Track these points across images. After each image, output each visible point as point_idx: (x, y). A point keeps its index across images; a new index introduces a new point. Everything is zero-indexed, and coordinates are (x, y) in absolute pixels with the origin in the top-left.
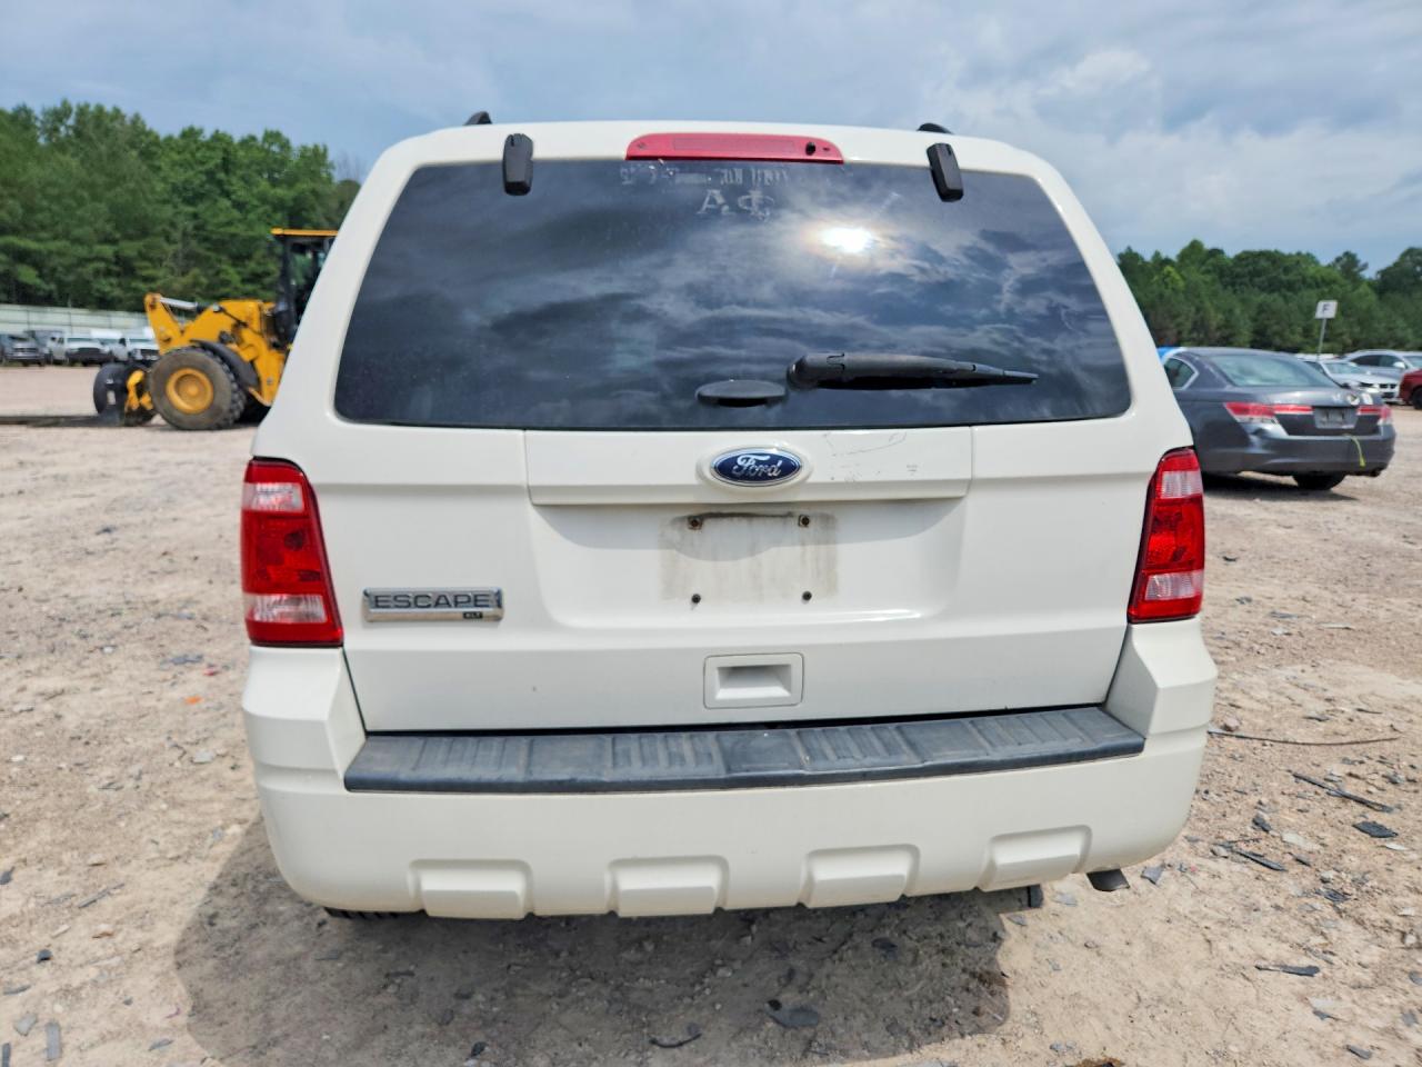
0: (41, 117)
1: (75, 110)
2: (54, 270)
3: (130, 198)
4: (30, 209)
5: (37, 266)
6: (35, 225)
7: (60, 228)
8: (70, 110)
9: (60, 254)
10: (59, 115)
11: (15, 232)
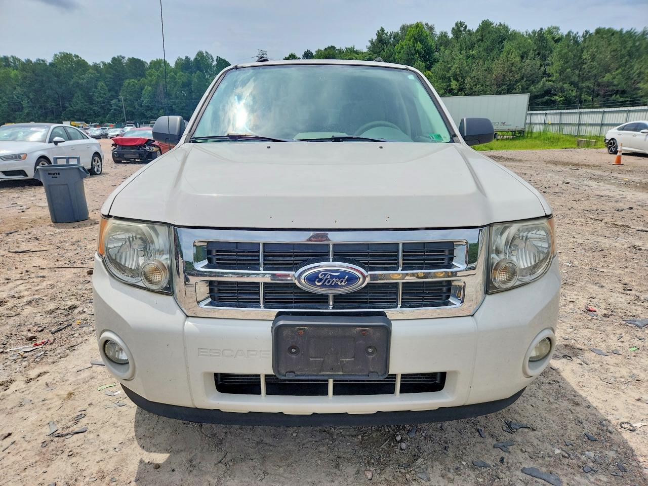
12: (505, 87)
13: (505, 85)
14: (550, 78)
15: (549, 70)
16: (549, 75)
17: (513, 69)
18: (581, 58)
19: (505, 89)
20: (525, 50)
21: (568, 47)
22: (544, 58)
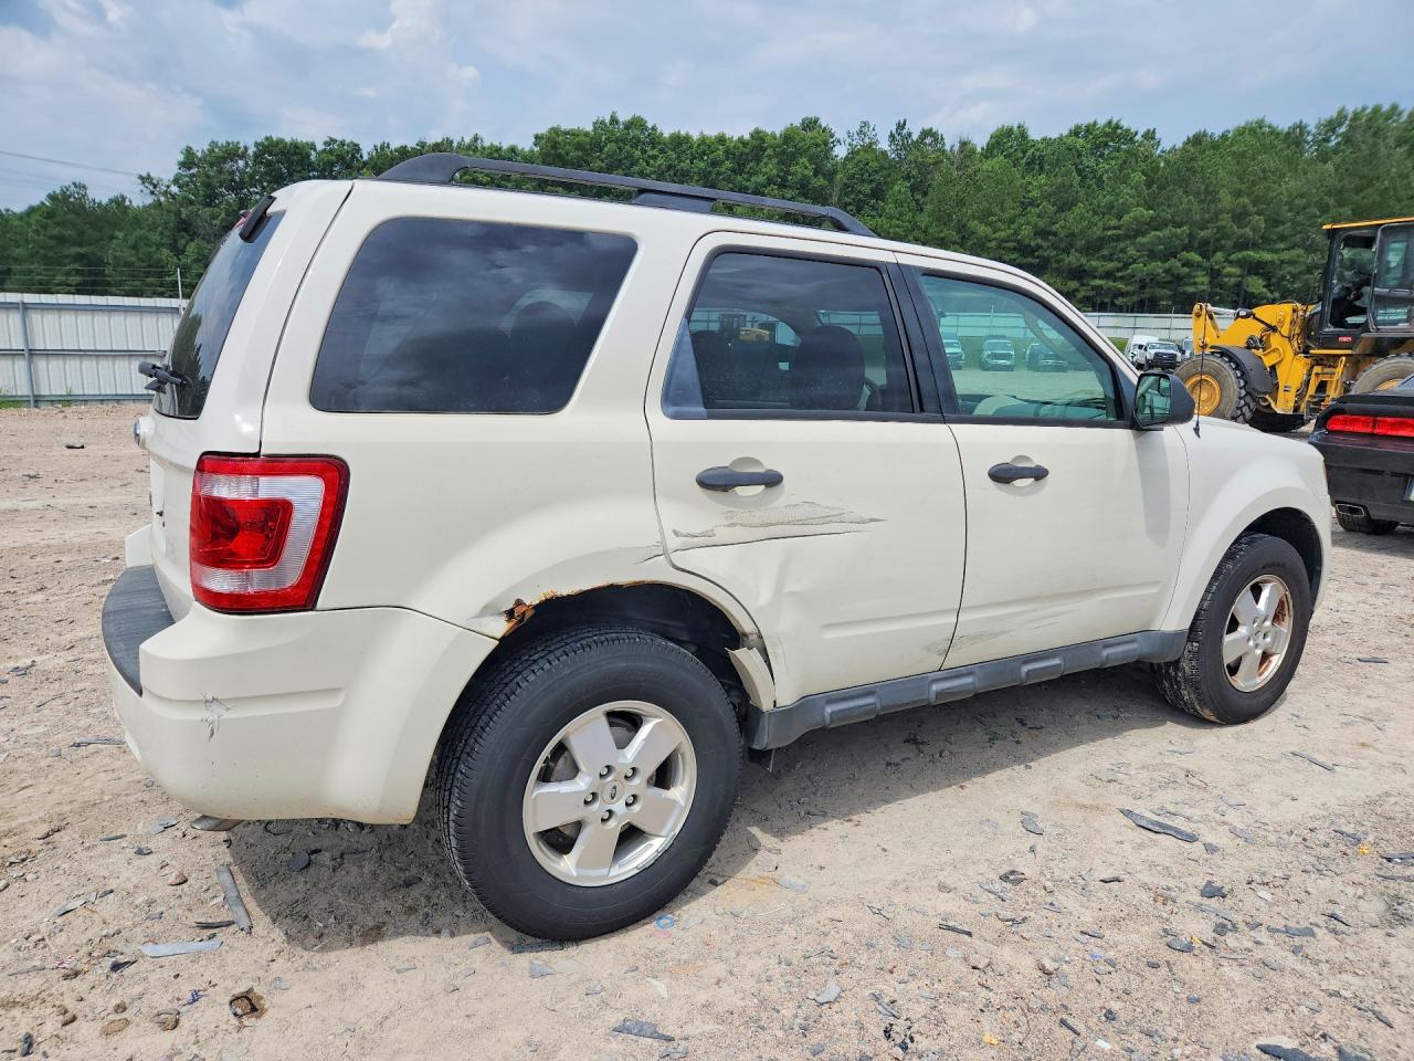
0: (1314, 131)
1: (1350, 116)
2: (1283, 278)
3: (1378, 199)
4: (1275, 222)
5: (1267, 277)
6: (1274, 237)
7: (1298, 238)
8: (1346, 117)
9: (1292, 262)
10: (1331, 126)
11: (1255, 246)
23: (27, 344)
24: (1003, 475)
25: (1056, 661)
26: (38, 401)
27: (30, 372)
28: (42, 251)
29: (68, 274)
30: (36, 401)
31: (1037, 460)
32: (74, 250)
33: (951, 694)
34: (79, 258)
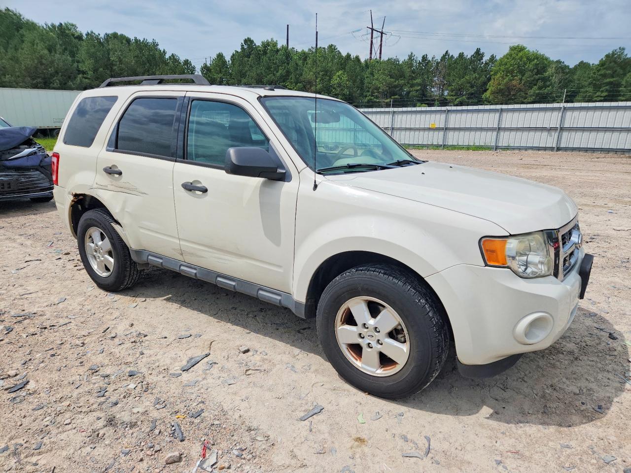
12: (39, 80)
13: (39, 77)
14: (85, 76)
15: (82, 67)
16: (84, 73)
17: (44, 61)
18: (109, 59)
19: (40, 83)
20: (51, 43)
21: (94, 47)
22: (73, 55)
23: (499, 125)
24: (190, 187)
25: (233, 283)
26: (497, 148)
27: (497, 137)
28: (594, 82)
29: (602, 92)
30: (496, 148)
31: (204, 184)
32: (608, 80)
33: (188, 274)
34: (610, 83)
